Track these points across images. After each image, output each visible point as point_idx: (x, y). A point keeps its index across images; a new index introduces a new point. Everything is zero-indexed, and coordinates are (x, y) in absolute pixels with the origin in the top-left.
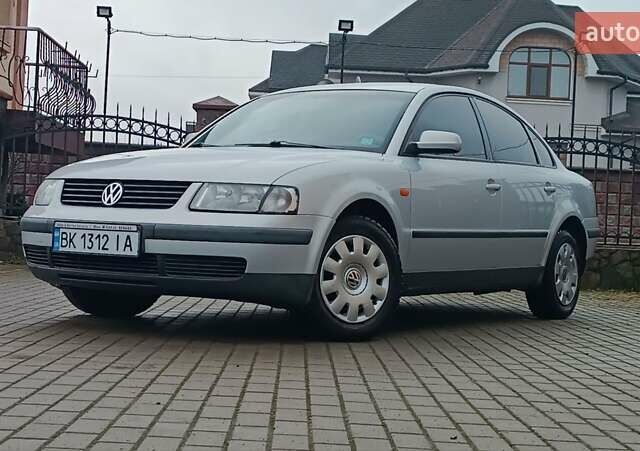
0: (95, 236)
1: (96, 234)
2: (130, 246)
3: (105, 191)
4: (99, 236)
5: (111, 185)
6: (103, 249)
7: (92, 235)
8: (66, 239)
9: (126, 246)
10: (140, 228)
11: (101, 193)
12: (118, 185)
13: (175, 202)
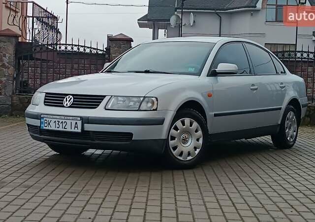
0: (60, 122)
5: (68, 97)
6: (64, 128)
8: (46, 123)
9: (75, 127)
10: (82, 118)
11: (63, 100)
12: (71, 97)
13: (98, 105)
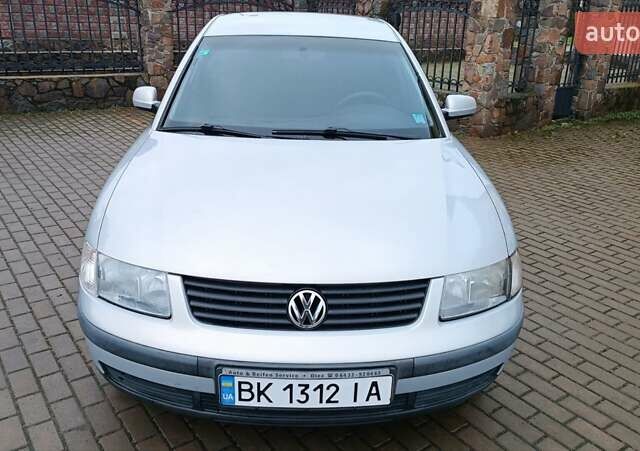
0: (312, 387)
1: (314, 384)
2: (377, 394)
3: (292, 303)
4: (321, 387)
5: (301, 294)
6: (328, 401)
7: (307, 386)
8: (250, 390)
9: (370, 394)
10: (394, 369)
11: (285, 306)
12: (314, 294)
13: (418, 311)
